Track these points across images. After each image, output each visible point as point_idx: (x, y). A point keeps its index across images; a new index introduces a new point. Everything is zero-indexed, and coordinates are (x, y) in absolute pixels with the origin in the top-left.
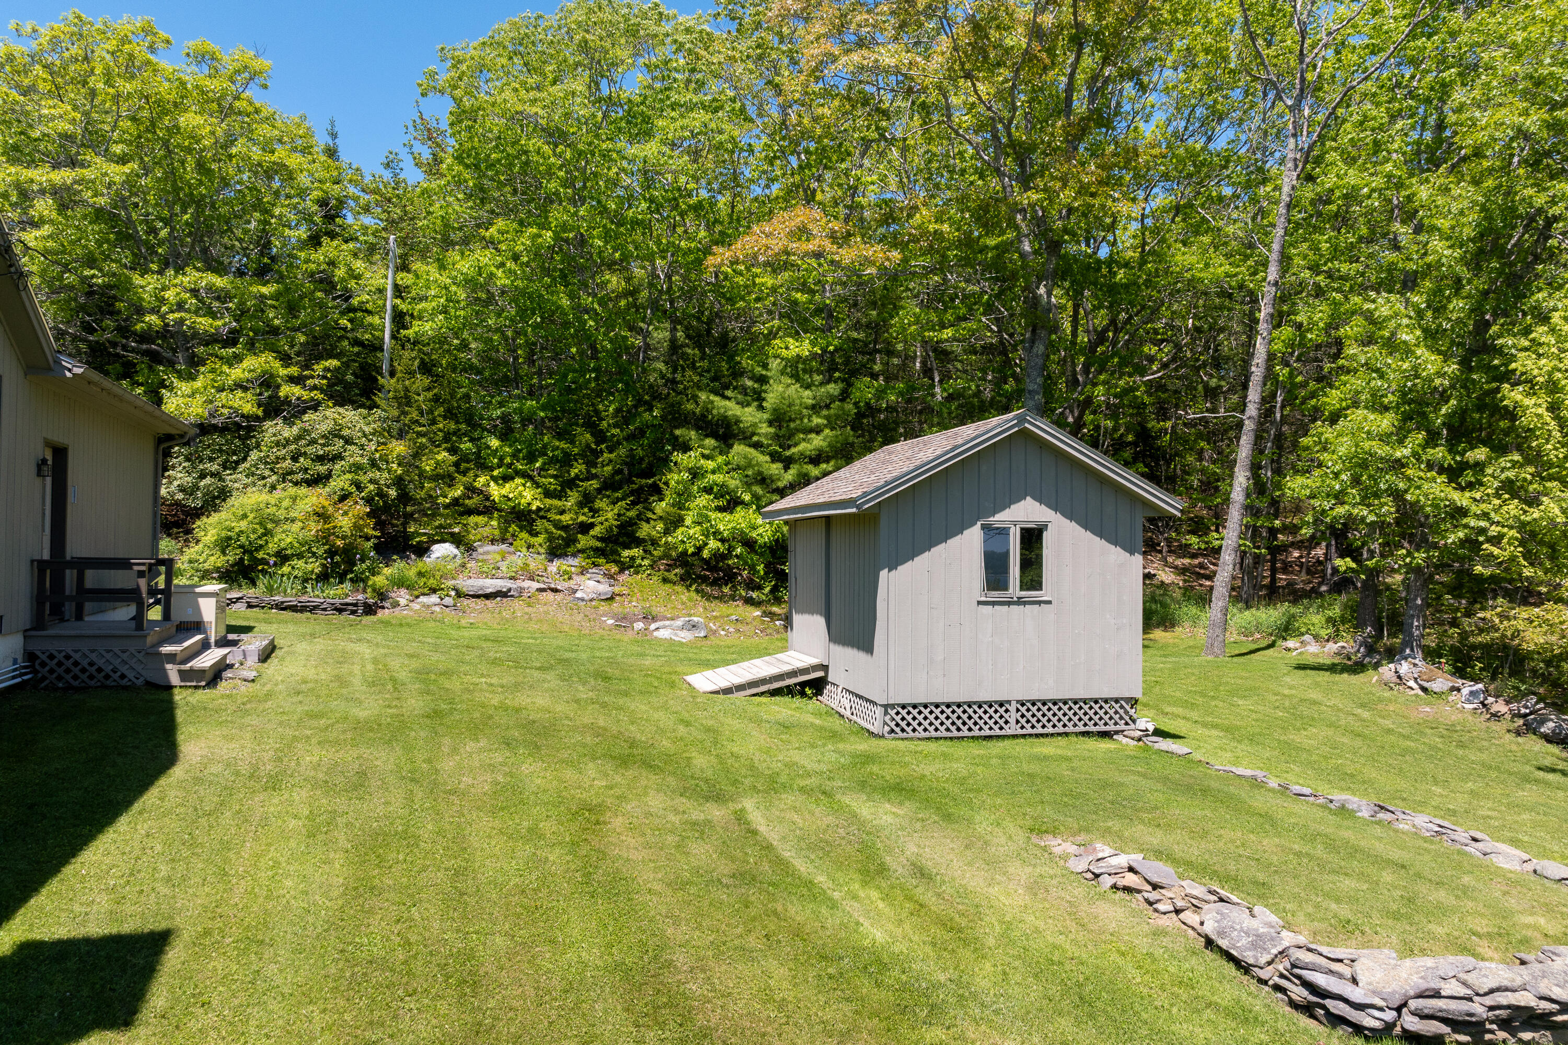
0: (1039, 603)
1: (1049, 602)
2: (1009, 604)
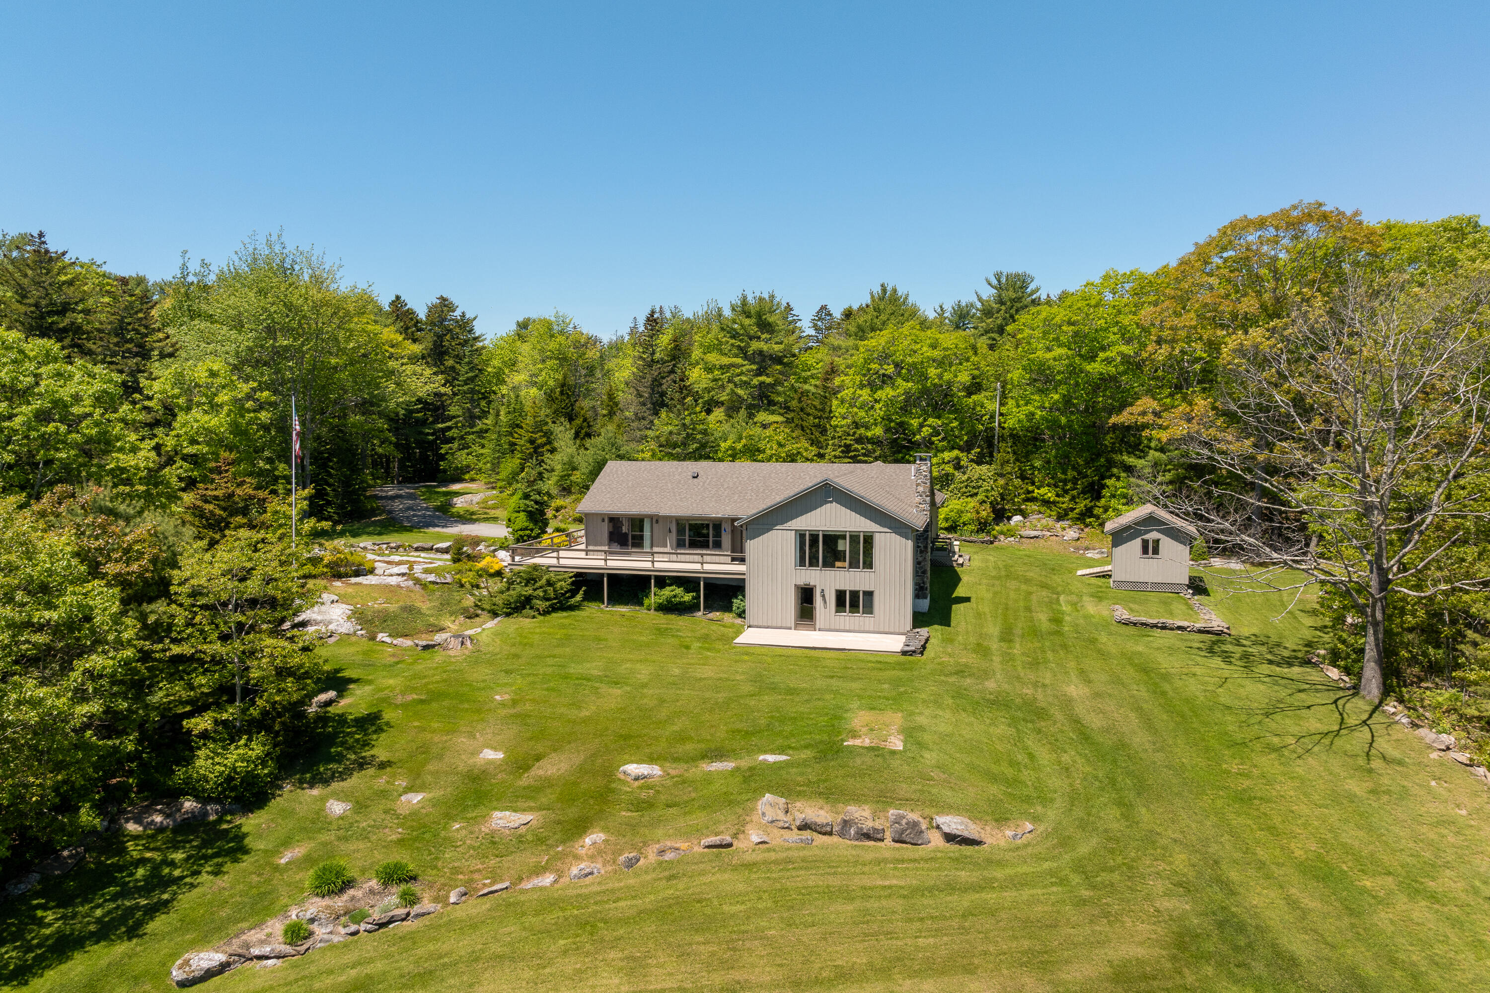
0: (1159, 558)
1: (1162, 558)
2: (1149, 558)
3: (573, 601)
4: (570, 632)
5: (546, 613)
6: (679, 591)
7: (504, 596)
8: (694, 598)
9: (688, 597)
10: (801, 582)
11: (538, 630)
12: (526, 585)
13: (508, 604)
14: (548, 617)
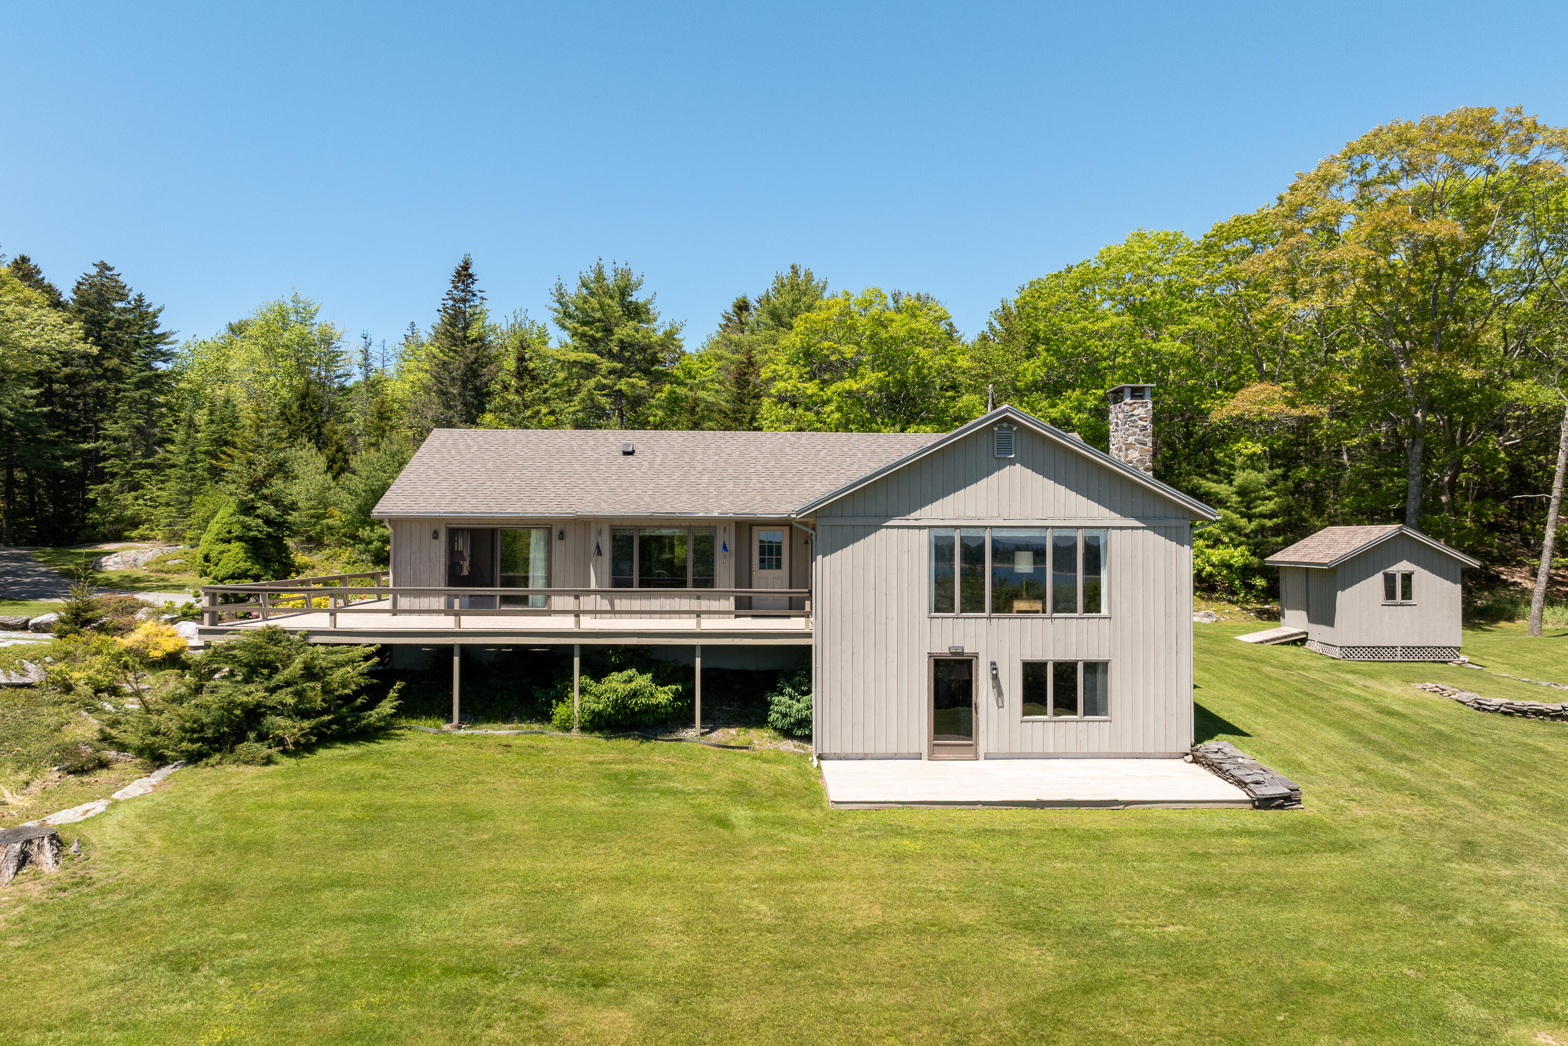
0: (1411, 605)
1: (1416, 605)
2: (1396, 606)
3: (373, 716)
4: (381, 797)
5: (302, 748)
6: (643, 681)
7: (186, 709)
8: (678, 696)
9: (663, 696)
10: (942, 648)
11: (282, 798)
12: (247, 680)
13: (194, 731)
14: (309, 761)
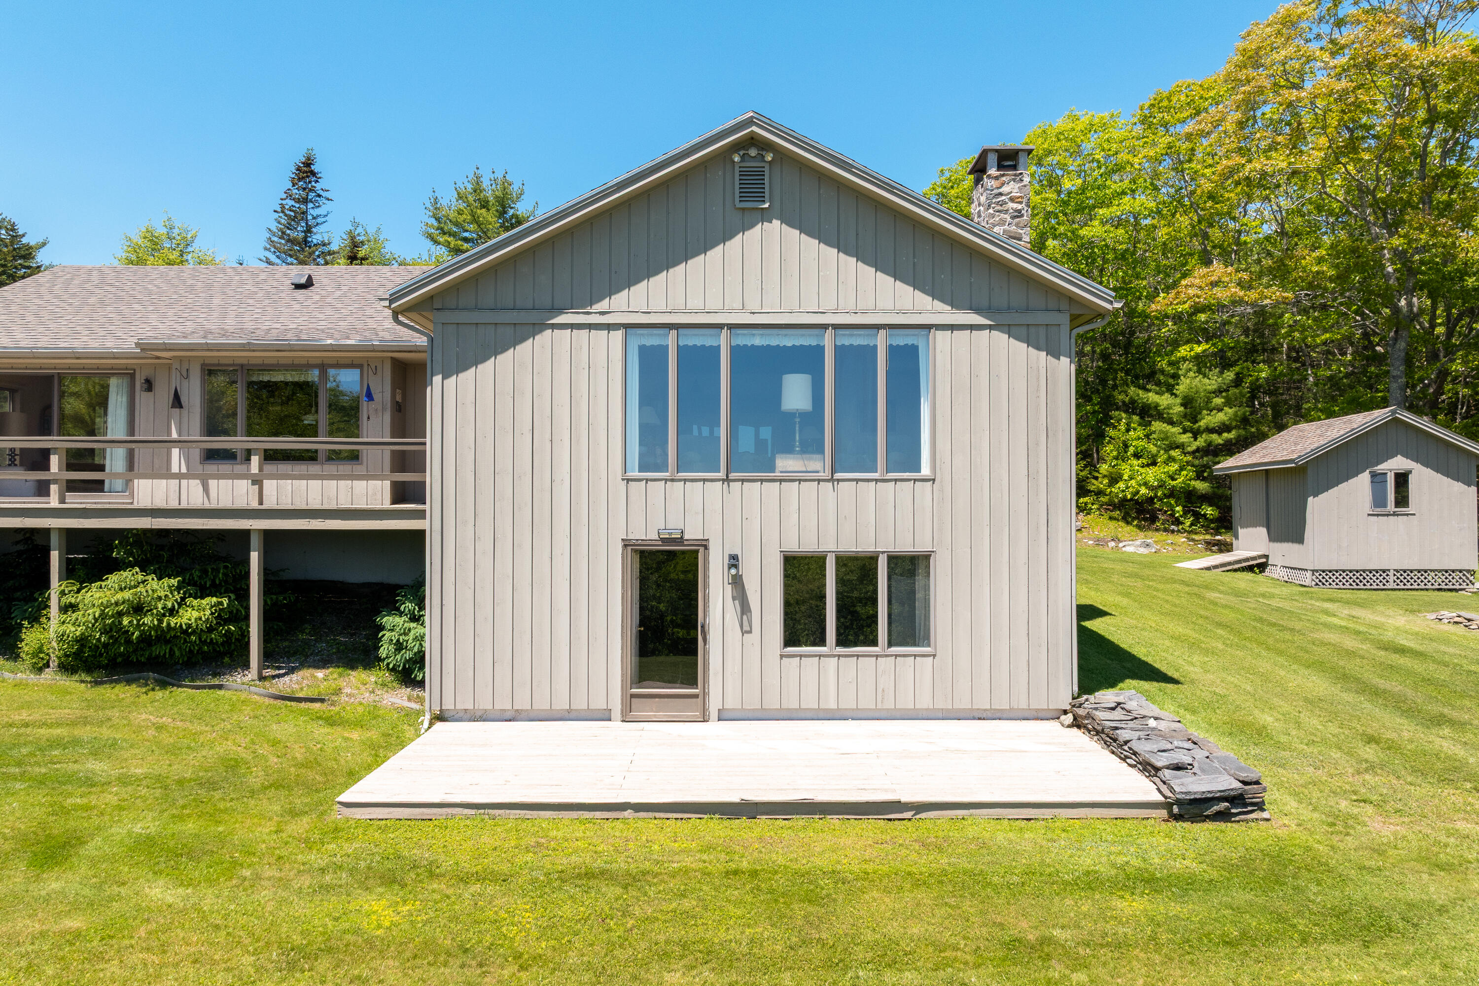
0: (1407, 515)
1: (1414, 514)
2: (1388, 515)
6: (160, 587)
9: (194, 613)
10: (648, 531)
